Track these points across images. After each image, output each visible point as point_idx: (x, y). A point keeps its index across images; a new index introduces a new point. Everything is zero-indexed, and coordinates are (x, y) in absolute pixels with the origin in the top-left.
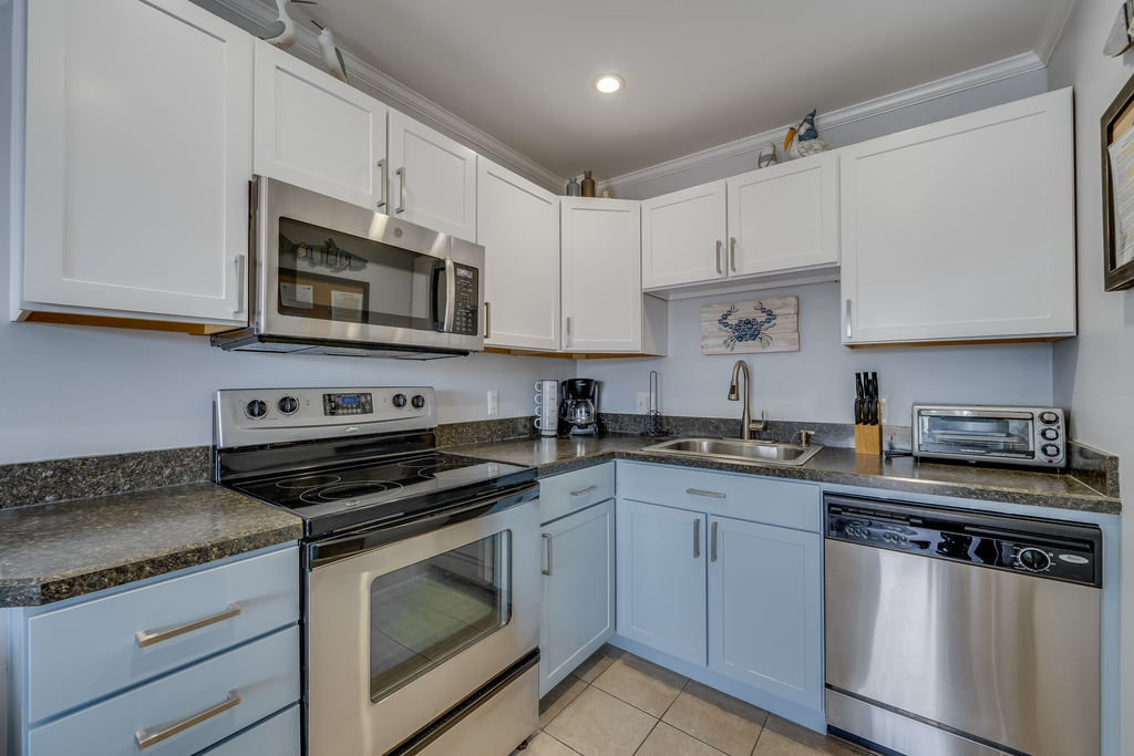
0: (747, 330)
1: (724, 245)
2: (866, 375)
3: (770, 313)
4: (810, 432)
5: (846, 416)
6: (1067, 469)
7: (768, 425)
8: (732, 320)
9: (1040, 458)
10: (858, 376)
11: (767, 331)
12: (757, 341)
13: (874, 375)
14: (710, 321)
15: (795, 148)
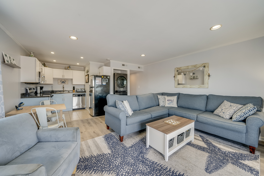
0: (63, 82)
1: (63, 75)
3: (66, 81)
4: (69, 91)
5: (73, 90)
6: (85, 91)
7: (66, 91)
9: (83, 91)
10: (73, 87)
14: (59, 81)
15: (69, 69)
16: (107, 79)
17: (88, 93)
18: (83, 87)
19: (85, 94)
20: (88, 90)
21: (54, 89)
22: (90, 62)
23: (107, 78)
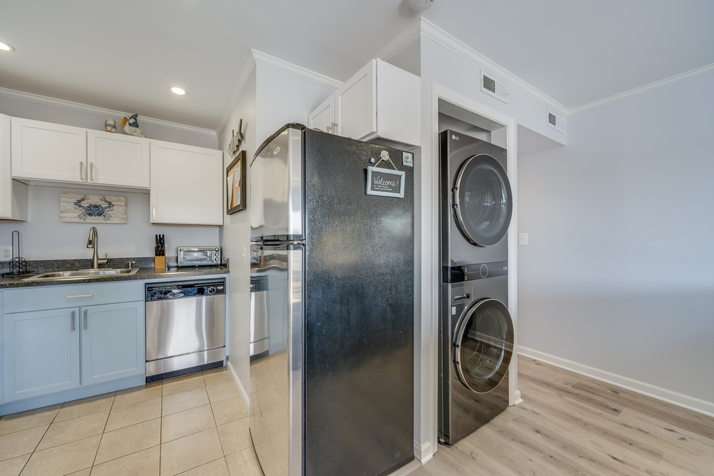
0: (95, 211)
1: (85, 164)
2: (160, 236)
3: (110, 203)
4: (134, 262)
5: (151, 254)
6: (221, 265)
7: (109, 261)
8: (85, 204)
9: (215, 263)
10: (157, 236)
11: (108, 212)
12: (101, 217)
13: (163, 236)
14: (68, 203)
15: (127, 128)
16: (402, 174)
17: (240, 273)
18: (212, 240)
19: (222, 282)
20: (241, 253)
21: (32, 253)
22: (258, 55)
23: (401, 167)
